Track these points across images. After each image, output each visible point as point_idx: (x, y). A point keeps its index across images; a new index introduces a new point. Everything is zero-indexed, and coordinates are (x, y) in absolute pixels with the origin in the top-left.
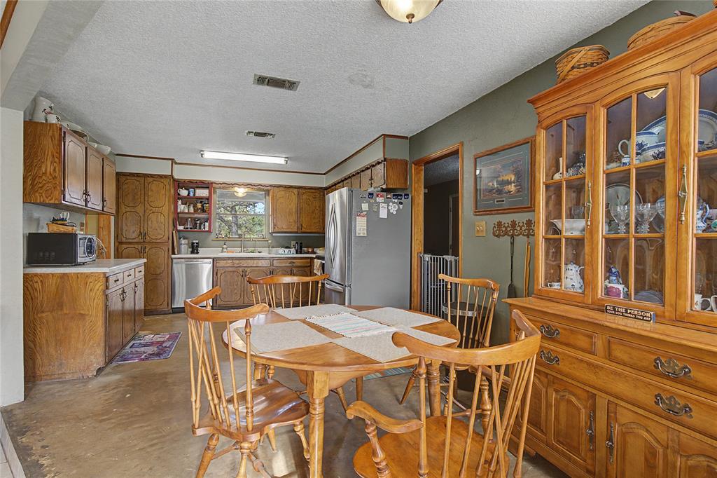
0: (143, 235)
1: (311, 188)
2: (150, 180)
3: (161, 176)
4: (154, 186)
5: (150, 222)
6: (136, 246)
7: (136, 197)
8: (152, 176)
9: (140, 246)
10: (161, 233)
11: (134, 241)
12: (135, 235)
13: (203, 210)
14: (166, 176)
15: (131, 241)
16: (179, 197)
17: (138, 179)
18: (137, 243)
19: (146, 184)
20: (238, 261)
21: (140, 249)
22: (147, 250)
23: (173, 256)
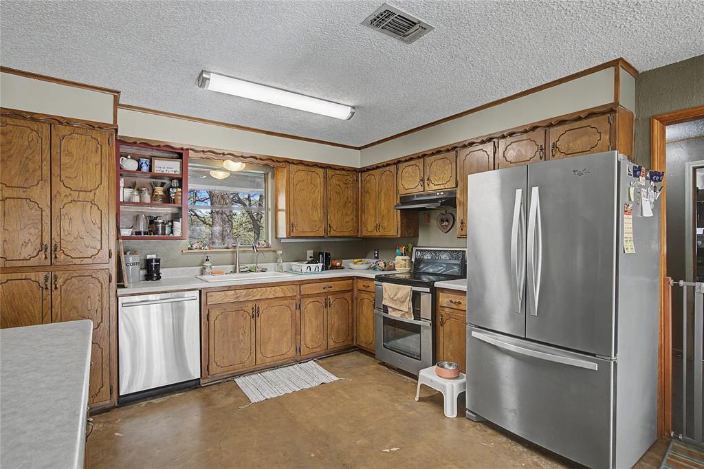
0: (52, 250)
1: (342, 169)
2: (65, 130)
3: (91, 126)
4: (75, 145)
5: (65, 224)
6: (33, 276)
7: (31, 166)
8: (68, 122)
9: (41, 277)
10: (92, 244)
11: (25, 264)
12: (28, 251)
13: (167, 199)
14: (101, 126)
15: (20, 264)
16: (120, 172)
17: (35, 126)
18: (34, 268)
19: (55, 140)
20: (244, 292)
21: (42, 281)
22: (60, 282)
23: (120, 291)
